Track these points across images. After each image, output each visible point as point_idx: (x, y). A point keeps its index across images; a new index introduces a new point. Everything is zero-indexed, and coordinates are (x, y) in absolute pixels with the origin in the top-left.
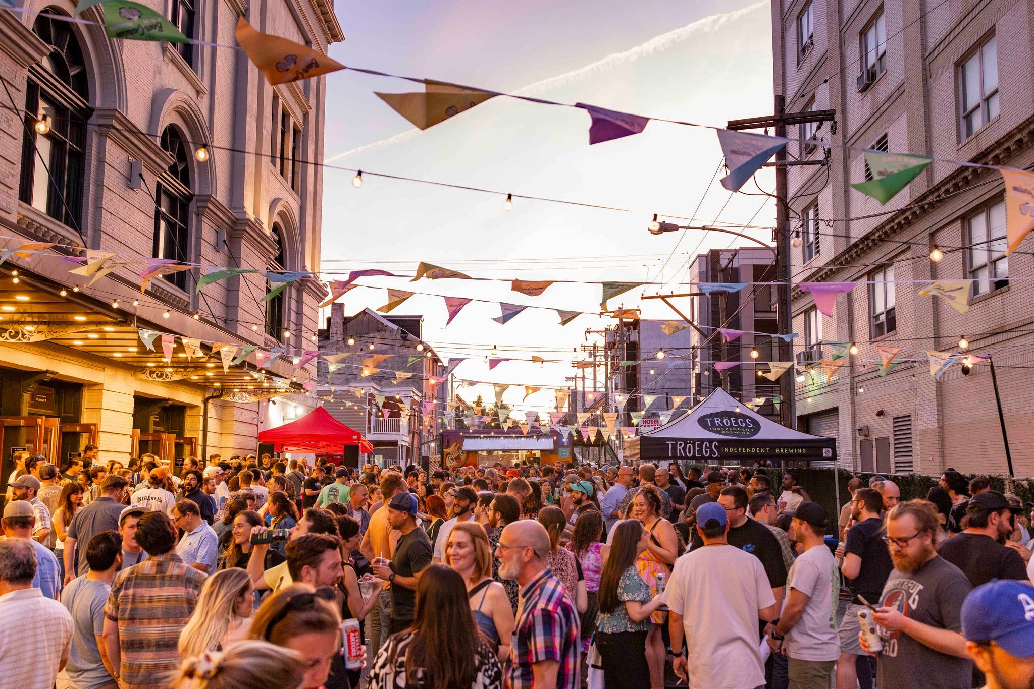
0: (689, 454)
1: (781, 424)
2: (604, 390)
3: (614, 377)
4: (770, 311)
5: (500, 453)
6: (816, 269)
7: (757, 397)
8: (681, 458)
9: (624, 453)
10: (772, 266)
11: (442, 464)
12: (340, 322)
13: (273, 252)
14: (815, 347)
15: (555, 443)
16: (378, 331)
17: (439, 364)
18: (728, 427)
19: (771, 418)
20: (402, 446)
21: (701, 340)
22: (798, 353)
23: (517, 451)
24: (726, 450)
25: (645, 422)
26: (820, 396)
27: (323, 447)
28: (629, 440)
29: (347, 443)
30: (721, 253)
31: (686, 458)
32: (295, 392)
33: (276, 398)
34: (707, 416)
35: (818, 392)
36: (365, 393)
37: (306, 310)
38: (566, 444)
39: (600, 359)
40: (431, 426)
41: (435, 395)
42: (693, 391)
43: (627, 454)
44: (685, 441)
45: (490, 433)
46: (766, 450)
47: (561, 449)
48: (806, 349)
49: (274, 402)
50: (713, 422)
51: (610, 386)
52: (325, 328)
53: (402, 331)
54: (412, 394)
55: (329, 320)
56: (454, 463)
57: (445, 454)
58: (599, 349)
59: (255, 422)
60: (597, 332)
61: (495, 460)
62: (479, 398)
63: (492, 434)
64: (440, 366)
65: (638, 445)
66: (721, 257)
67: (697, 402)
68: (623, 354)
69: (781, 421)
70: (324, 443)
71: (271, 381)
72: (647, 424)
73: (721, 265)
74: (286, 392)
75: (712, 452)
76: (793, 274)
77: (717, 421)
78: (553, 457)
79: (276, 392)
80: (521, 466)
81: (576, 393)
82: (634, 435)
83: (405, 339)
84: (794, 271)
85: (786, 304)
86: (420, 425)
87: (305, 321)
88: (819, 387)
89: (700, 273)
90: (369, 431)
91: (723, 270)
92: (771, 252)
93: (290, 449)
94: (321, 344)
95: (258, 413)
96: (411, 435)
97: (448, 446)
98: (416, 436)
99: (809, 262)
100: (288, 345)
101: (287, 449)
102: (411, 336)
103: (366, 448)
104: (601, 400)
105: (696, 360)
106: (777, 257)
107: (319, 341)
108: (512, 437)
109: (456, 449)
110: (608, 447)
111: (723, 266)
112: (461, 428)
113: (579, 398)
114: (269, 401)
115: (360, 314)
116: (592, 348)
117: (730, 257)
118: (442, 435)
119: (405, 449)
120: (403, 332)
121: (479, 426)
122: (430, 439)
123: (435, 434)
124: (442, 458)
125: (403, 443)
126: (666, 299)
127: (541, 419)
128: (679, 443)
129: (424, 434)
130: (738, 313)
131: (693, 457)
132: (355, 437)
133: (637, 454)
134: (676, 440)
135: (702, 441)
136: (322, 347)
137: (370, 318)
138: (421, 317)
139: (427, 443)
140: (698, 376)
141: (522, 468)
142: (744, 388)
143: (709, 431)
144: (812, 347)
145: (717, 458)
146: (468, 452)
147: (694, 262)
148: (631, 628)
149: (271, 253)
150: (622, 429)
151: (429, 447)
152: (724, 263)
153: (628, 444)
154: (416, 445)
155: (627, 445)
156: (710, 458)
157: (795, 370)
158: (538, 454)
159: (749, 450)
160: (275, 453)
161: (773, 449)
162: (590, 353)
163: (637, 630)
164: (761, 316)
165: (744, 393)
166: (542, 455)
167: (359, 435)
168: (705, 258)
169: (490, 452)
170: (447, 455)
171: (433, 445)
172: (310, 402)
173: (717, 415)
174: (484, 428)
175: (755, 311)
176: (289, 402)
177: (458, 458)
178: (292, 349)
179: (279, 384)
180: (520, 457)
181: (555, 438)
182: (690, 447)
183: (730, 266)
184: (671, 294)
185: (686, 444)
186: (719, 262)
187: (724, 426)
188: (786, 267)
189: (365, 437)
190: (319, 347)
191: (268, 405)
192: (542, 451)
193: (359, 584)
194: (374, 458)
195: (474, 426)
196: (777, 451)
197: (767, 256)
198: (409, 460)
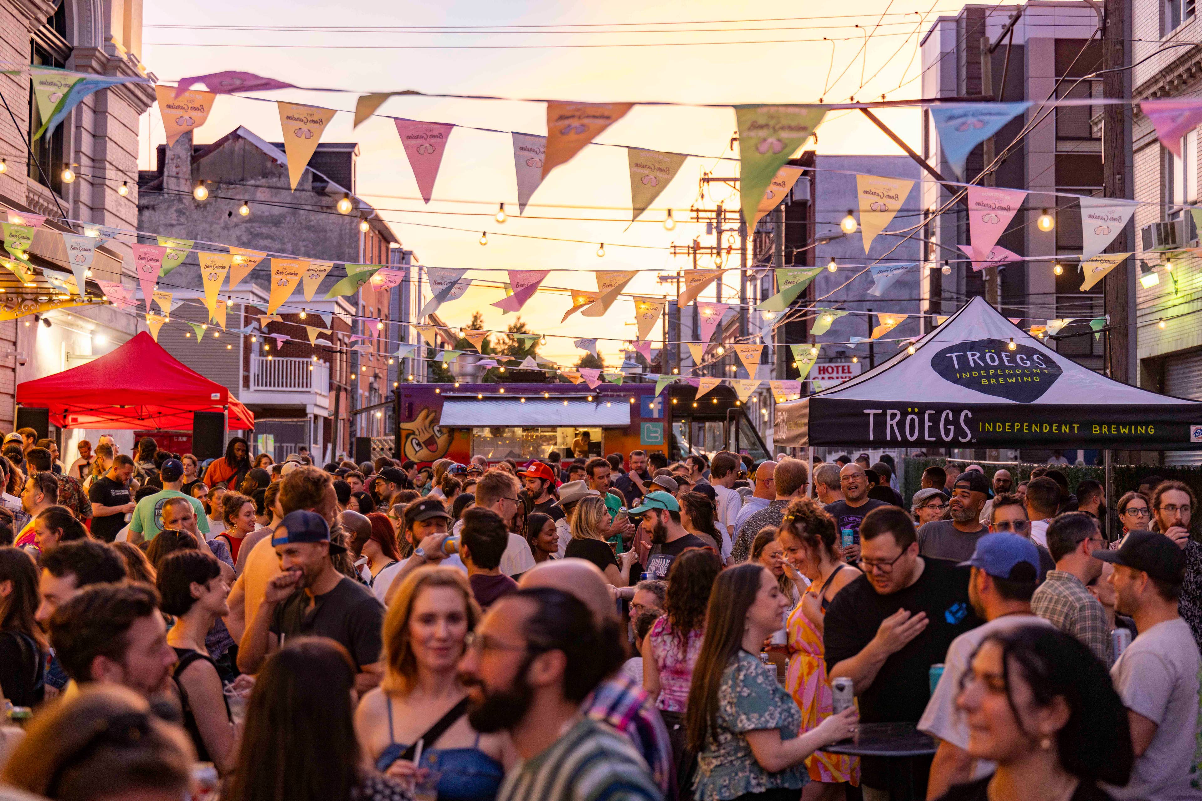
0: (912, 435)
1: (1105, 375)
2: (738, 302)
3: (759, 276)
4: (1090, 138)
5: (519, 432)
6: (1190, 47)
7: (1057, 317)
8: (894, 443)
9: (776, 432)
10: (1093, 41)
11: (398, 453)
12: (185, 155)
13: (44, 6)
14: (1182, 214)
15: (635, 411)
16: (265, 175)
17: (393, 245)
18: (996, 368)
19: (1087, 362)
20: (316, 417)
21: (943, 198)
22: (1145, 226)
23: (554, 428)
24: (989, 427)
25: (822, 370)
26: (1189, 317)
27: (150, 416)
28: (789, 405)
29: (198, 408)
30: (988, 13)
31: (905, 444)
32: (90, 301)
33: (51, 314)
34: (951, 349)
35: (1185, 309)
36: (237, 306)
37: (113, 129)
38: (656, 415)
39: (732, 239)
40: (376, 376)
41: (385, 311)
42: (925, 305)
43: (783, 435)
44: (904, 407)
45: (496, 390)
46: (1072, 428)
47: (646, 427)
48: (1162, 217)
49: (47, 322)
50: (963, 360)
51: (749, 294)
52: (154, 168)
53: (314, 175)
54: (337, 310)
55: (162, 151)
56: (424, 453)
57: (404, 434)
58: (728, 215)
59: (10, 362)
60: (725, 180)
61: (508, 445)
62: (476, 318)
63: (502, 391)
64: (394, 250)
65: (803, 416)
66: (989, 21)
67: (930, 327)
68: (779, 227)
69: (1105, 369)
70: (152, 408)
71: (40, 278)
72: (827, 375)
73: (987, 40)
74: (72, 300)
75: (959, 431)
76: (1138, 58)
77: (972, 358)
78: (629, 442)
79: (50, 301)
80: (563, 459)
81: (678, 310)
82: (797, 396)
83: (321, 192)
84: (1140, 51)
85: (1122, 121)
86: (352, 373)
87: (112, 153)
88: (1189, 298)
89: (944, 56)
90: (246, 384)
91: (993, 50)
92: (1093, 12)
93: (81, 419)
94: (145, 201)
95: (15, 344)
96: (334, 393)
97: (411, 418)
98: (343, 395)
99: (1172, 33)
100: (76, 202)
101: (75, 420)
102: (333, 186)
103: (238, 419)
104: (732, 323)
105: (933, 240)
106: (1105, 21)
107: (141, 195)
108: (543, 399)
109: (427, 422)
110: (743, 422)
111: (993, 40)
112: (437, 381)
113: (686, 321)
114: (37, 319)
115: (226, 139)
116: (714, 215)
117: (1008, 22)
118: (397, 393)
119: (321, 423)
120: (316, 178)
121: (474, 376)
122: (375, 401)
123: (384, 391)
124: (398, 441)
125: (317, 411)
126: (870, 110)
127: (605, 363)
128: (889, 412)
129: (362, 391)
130: (1022, 140)
131: (920, 443)
132: (216, 396)
133: (800, 436)
134: (884, 406)
135: (939, 408)
136: (147, 208)
137: (248, 148)
138: (353, 145)
139: (368, 409)
140: (936, 274)
141: (564, 464)
142: (1032, 299)
143: (956, 381)
144: (1175, 214)
145: (968, 445)
146: (453, 430)
147: (931, 32)
148: (759, 785)
149: (39, 8)
150: (774, 384)
151: (371, 420)
152: (993, 34)
153: (785, 415)
154: (343, 414)
155: (781, 417)
156: (955, 443)
157: (1138, 263)
158: (596, 435)
159: (1036, 428)
160: (51, 428)
161: (1086, 426)
162: (709, 225)
163: (769, 786)
164: (1068, 147)
165: (1032, 310)
166: (606, 438)
167: (224, 392)
168: (953, 25)
169: (497, 430)
170: (407, 436)
171: (379, 415)
172: (122, 323)
173: (973, 346)
174: (485, 380)
175: (1058, 138)
176: (80, 323)
177: (430, 442)
178: (84, 212)
179: (57, 283)
180: (559, 440)
181: (633, 400)
182: (912, 420)
183: (1006, 41)
184: (880, 100)
185: (904, 414)
186: (983, 33)
187: (987, 367)
188: (1122, 43)
189: (237, 396)
190: (141, 209)
191: (33, 330)
192: (606, 429)
193: (226, 698)
194: (256, 440)
195: (464, 375)
196: (1095, 430)
197: (1086, 21)
198: (330, 446)
